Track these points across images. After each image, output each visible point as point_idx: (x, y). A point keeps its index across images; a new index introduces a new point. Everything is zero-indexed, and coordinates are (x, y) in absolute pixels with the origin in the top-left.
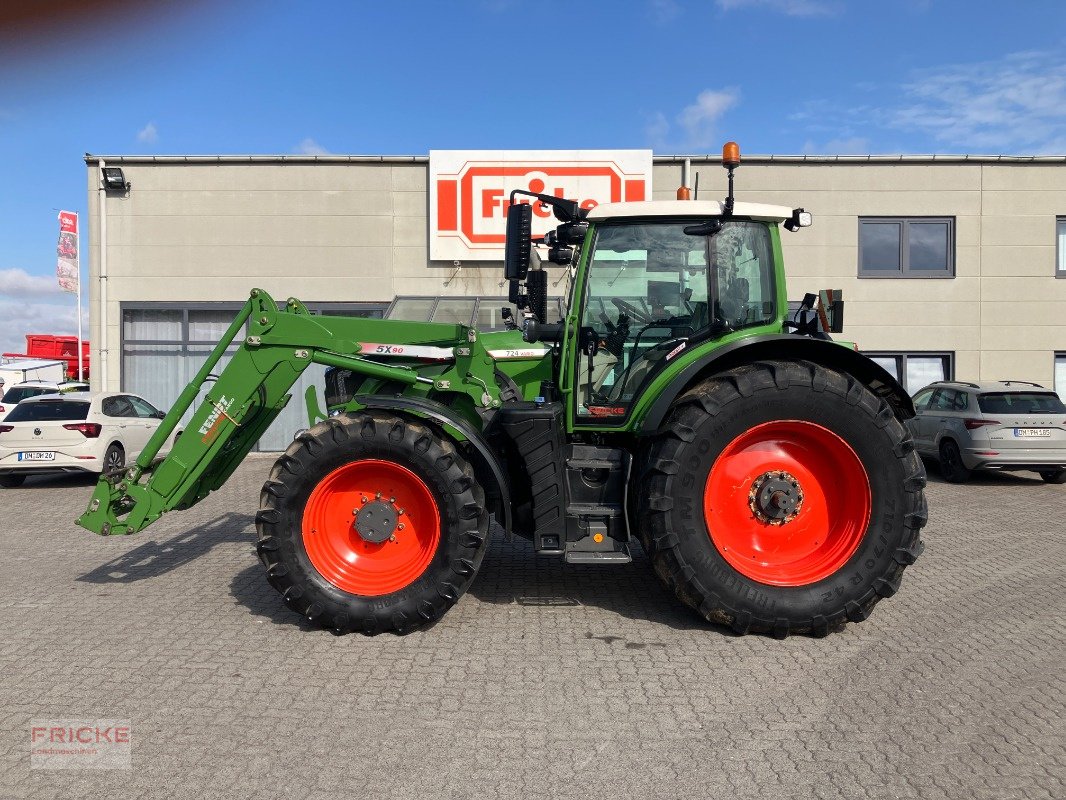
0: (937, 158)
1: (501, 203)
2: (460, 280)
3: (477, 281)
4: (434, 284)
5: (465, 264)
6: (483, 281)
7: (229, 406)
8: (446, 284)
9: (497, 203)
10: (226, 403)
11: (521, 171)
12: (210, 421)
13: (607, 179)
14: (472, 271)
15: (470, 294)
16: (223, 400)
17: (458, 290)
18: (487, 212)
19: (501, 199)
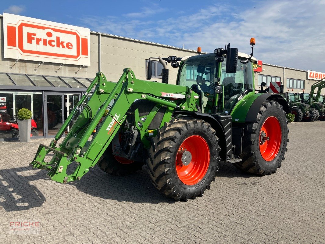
0: (163, 45)
1: (35, 39)
2: (17, 67)
3: (24, 68)
4: (5, 68)
5: (21, 61)
6: (27, 68)
7: (118, 118)
8: (11, 68)
9: (34, 39)
10: (117, 117)
11: (44, 28)
12: (111, 124)
13: (75, 36)
14: (22, 64)
15: (21, 73)
16: (116, 115)
17: (16, 70)
18: (30, 41)
19: (35, 37)
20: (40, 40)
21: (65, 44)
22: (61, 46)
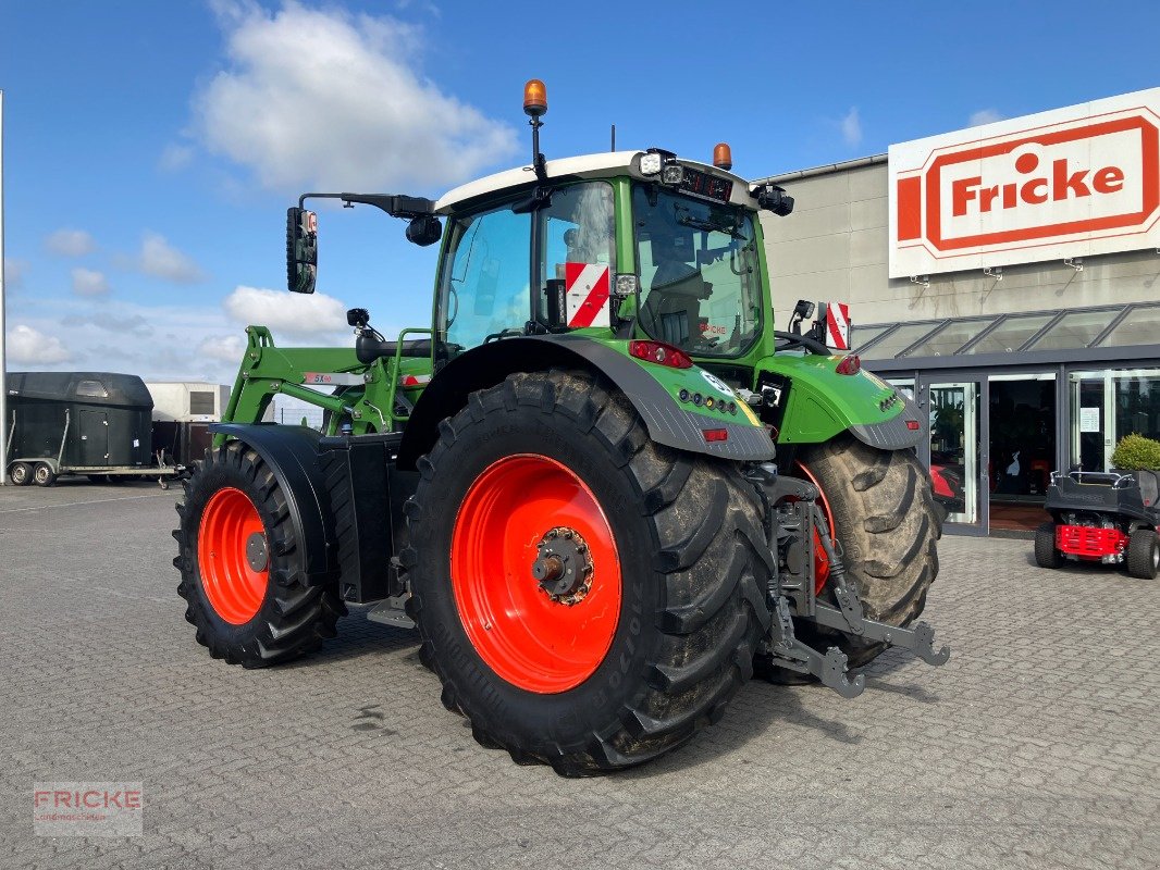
1: (978, 195)
2: (928, 300)
3: (950, 298)
4: (898, 308)
5: (934, 278)
6: (957, 298)
8: (913, 305)
9: (972, 195)
11: (1005, 148)
14: (944, 286)
15: (942, 315)
17: (927, 312)
18: (959, 209)
19: (977, 189)
20: (995, 192)
21: (1088, 181)
22: (1071, 191)
